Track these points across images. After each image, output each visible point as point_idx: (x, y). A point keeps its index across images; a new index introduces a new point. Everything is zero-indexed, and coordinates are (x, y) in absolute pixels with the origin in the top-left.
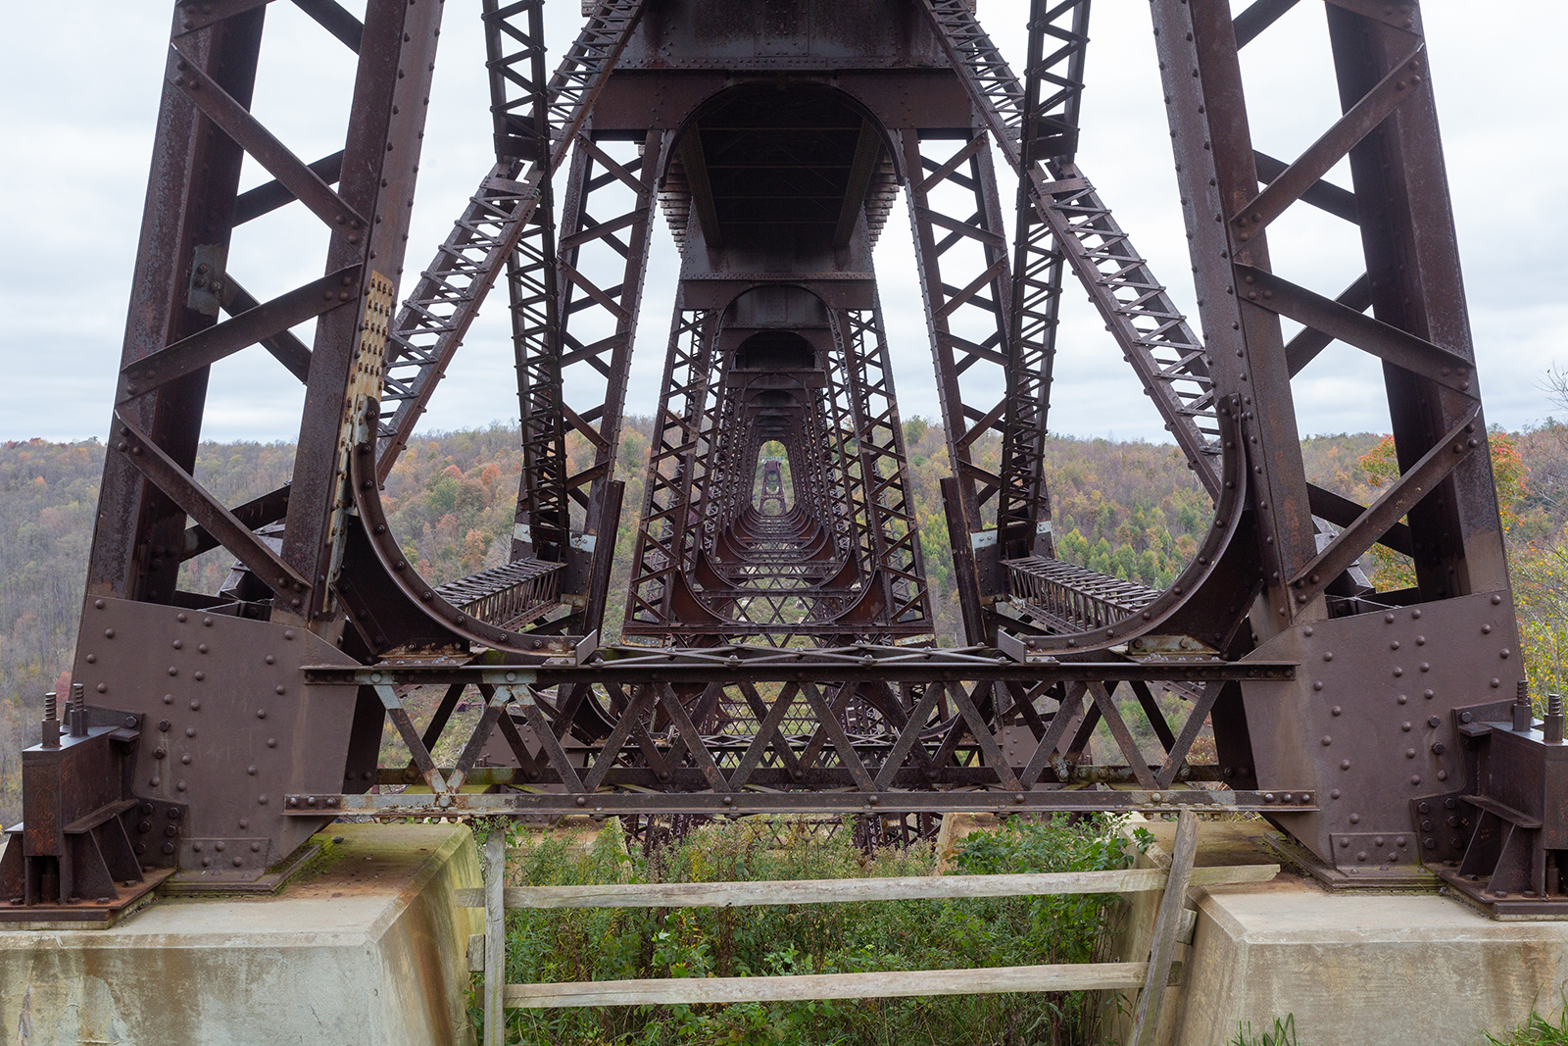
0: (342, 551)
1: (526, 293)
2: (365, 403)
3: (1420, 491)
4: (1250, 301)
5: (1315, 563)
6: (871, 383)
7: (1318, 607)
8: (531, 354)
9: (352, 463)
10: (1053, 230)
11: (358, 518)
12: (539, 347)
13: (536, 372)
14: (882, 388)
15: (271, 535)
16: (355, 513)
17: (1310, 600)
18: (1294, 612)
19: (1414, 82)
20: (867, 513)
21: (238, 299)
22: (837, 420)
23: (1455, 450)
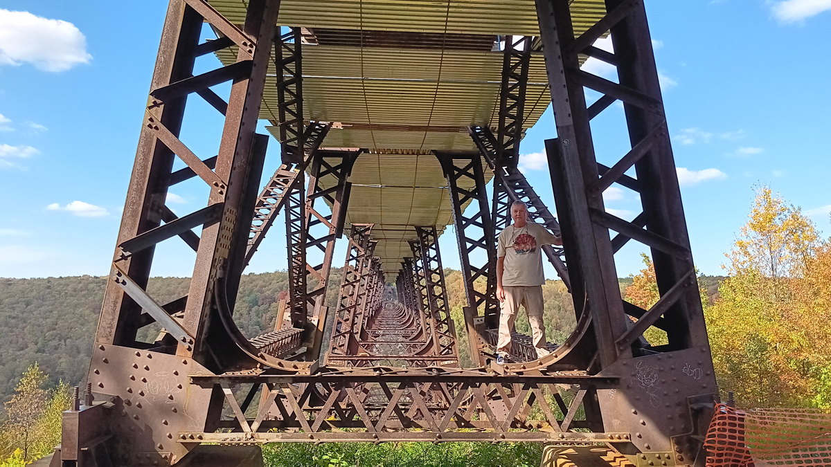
0: (209, 324)
1: (293, 217)
2: (222, 261)
3: (670, 303)
4: (596, 222)
5: (626, 333)
6: (432, 256)
7: (628, 353)
8: (293, 242)
9: (216, 286)
10: (509, 195)
11: (217, 310)
12: (297, 239)
13: (295, 250)
14: (436, 258)
15: (178, 317)
16: (215, 308)
17: (625, 349)
18: (618, 355)
19: (662, 134)
20: (429, 309)
21: (169, 216)
22: (417, 271)
23: (684, 286)
